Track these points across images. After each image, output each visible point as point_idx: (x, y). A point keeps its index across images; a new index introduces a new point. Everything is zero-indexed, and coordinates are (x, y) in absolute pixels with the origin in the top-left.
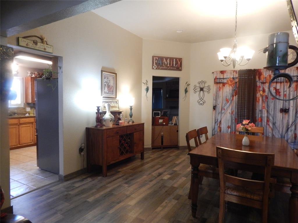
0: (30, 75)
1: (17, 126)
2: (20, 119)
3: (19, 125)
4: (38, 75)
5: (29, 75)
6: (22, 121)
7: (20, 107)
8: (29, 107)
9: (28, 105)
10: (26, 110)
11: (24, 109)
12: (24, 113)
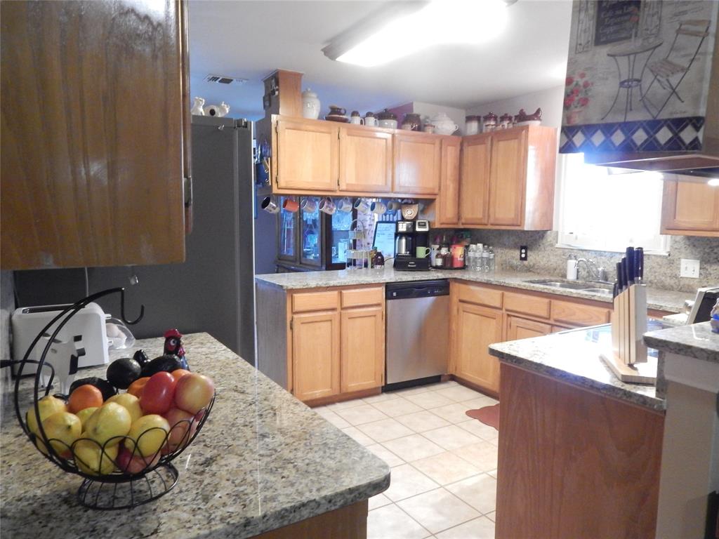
7: (655, 255)
8: (695, 258)
9: (689, 245)
10: (680, 272)
11: (670, 262)
12: (669, 283)
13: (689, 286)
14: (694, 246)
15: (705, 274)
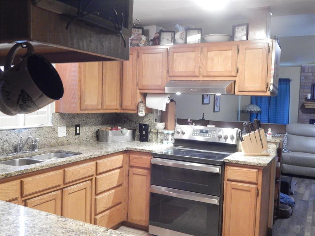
2: (67, 169)
3: (62, 189)
6: (73, 172)
7: (45, 127)
8: (64, 126)
9: (61, 119)
10: (58, 135)
11: (54, 130)
12: (53, 143)
13: (62, 141)
14: (63, 119)
15: (68, 133)
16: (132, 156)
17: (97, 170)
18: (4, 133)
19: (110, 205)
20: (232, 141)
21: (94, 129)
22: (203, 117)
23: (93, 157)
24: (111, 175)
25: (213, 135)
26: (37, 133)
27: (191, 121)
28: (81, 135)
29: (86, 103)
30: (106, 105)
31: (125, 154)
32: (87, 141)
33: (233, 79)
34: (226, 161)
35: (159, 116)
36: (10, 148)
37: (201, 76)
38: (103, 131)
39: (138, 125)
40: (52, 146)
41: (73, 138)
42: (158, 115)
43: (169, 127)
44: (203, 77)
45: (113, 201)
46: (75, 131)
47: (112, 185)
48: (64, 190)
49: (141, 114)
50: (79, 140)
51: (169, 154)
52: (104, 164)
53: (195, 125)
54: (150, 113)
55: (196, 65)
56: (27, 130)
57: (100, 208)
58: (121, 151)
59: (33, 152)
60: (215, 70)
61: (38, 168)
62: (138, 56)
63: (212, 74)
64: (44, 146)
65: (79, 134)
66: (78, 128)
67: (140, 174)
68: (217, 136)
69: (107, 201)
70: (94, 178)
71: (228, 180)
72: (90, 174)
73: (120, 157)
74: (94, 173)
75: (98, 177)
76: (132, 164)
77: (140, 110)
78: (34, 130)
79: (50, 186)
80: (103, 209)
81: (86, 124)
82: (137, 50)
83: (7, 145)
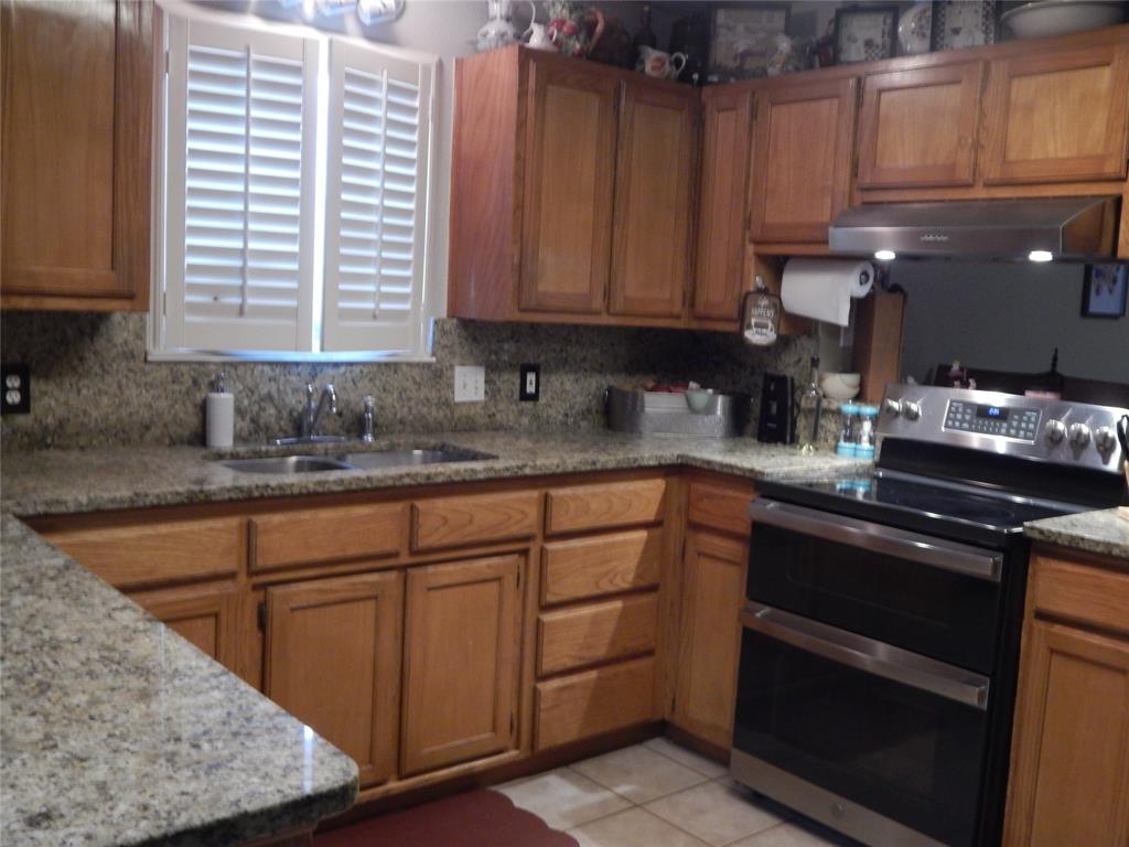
0: (509, 30)
1: (392, 576)
2: (421, 504)
3: (404, 568)
4: (574, 32)
5: (493, 29)
6: (442, 518)
7: (407, 364)
8: (478, 364)
9: (467, 340)
10: (453, 393)
11: (437, 375)
12: (435, 419)
13: (468, 417)
14: (475, 339)
15: (492, 390)
16: (701, 488)
17: (548, 522)
18: (262, 372)
19: (601, 651)
20: (1106, 460)
21: (596, 383)
22: (1054, 365)
23: (527, 471)
24: (607, 546)
25: (1027, 430)
26: (378, 383)
27: (960, 374)
28: (542, 400)
29: (541, 288)
30: (625, 297)
31: (675, 480)
32: (566, 423)
33: (1111, 189)
34: (1029, 534)
35: (844, 348)
36: (282, 423)
37: (981, 184)
38: (624, 394)
39: (760, 381)
40: (429, 430)
41: (508, 411)
42: (841, 344)
43: (870, 392)
44: (989, 185)
45: (613, 643)
46: (518, 388)
47: (611, 582)
48: (413, 572)
49: (760, 335)
50: (536, 417)
51: (860, 497)
52: (576, 504)
53: (978, 388)
54: (805, 333)
55: (960, 139)
56: (342, 369)
57: (555, 656)
58: (652, 463)
59: (354, 442)
60: (1036, 154)
61: (306, 487)
62: (754, 115)
63: (1021, 173)
64: (399, 427)
65: (534, 397)
66: (531, 377)
67: (719, 555)
68: (1044, 433)
69: (586, 637)
70: (534, 548)
71: (1042, 616)
72: (515, 530)
73: (653, 489)
74: (536, 530)
75: (553, 546)
76: (698, 517)
77: (753, 321)
78: (365, 370)
79: (353, 551)
80: (569, 663)
81: (563, 364)
82: (754, 93)
83: (272, 411)
